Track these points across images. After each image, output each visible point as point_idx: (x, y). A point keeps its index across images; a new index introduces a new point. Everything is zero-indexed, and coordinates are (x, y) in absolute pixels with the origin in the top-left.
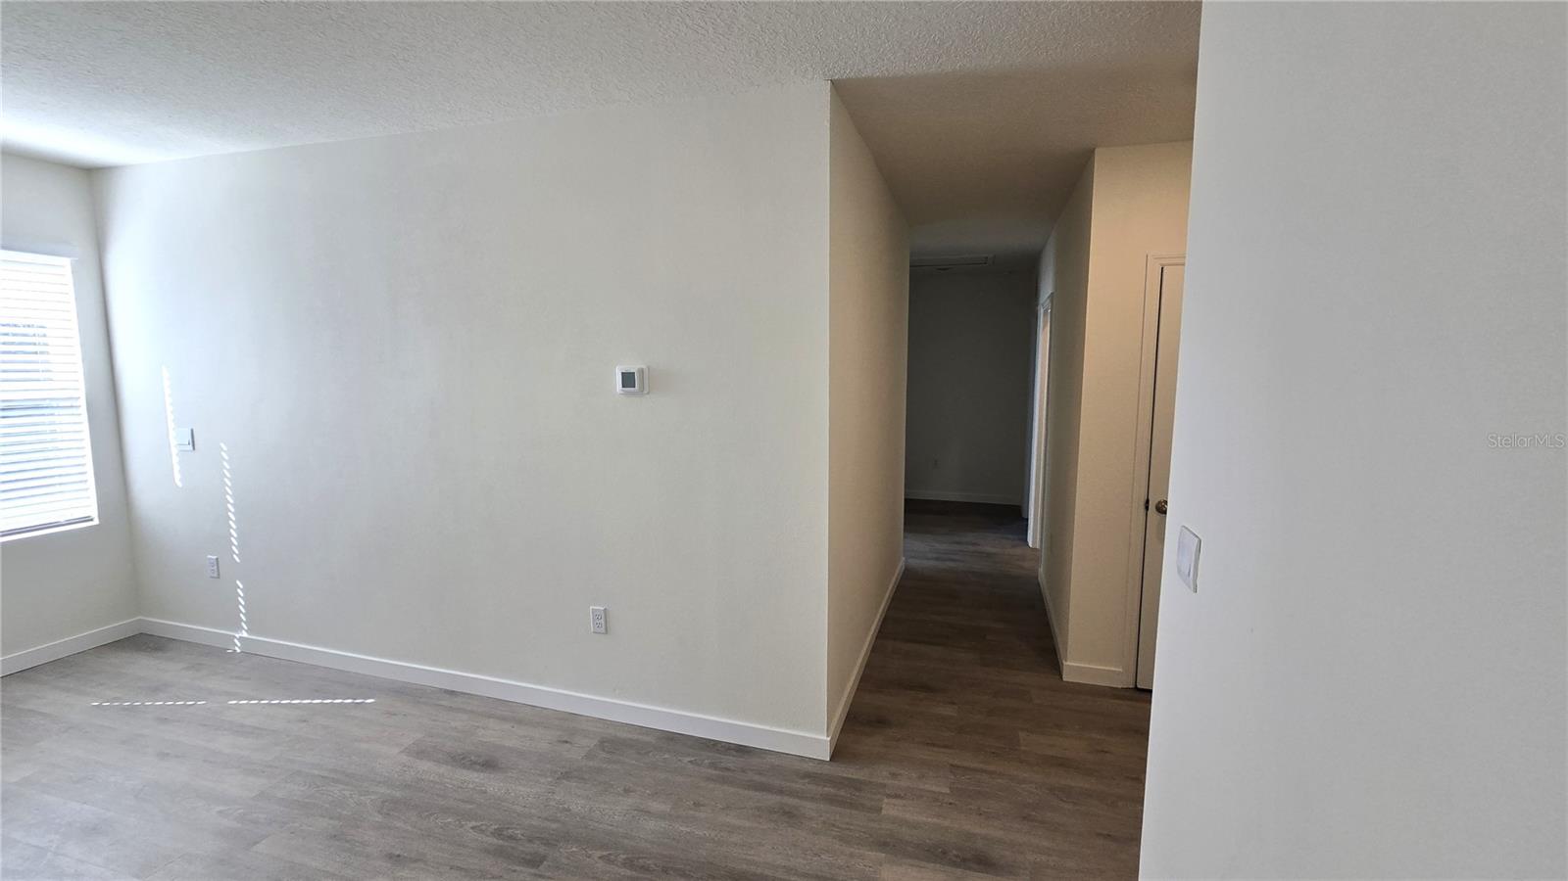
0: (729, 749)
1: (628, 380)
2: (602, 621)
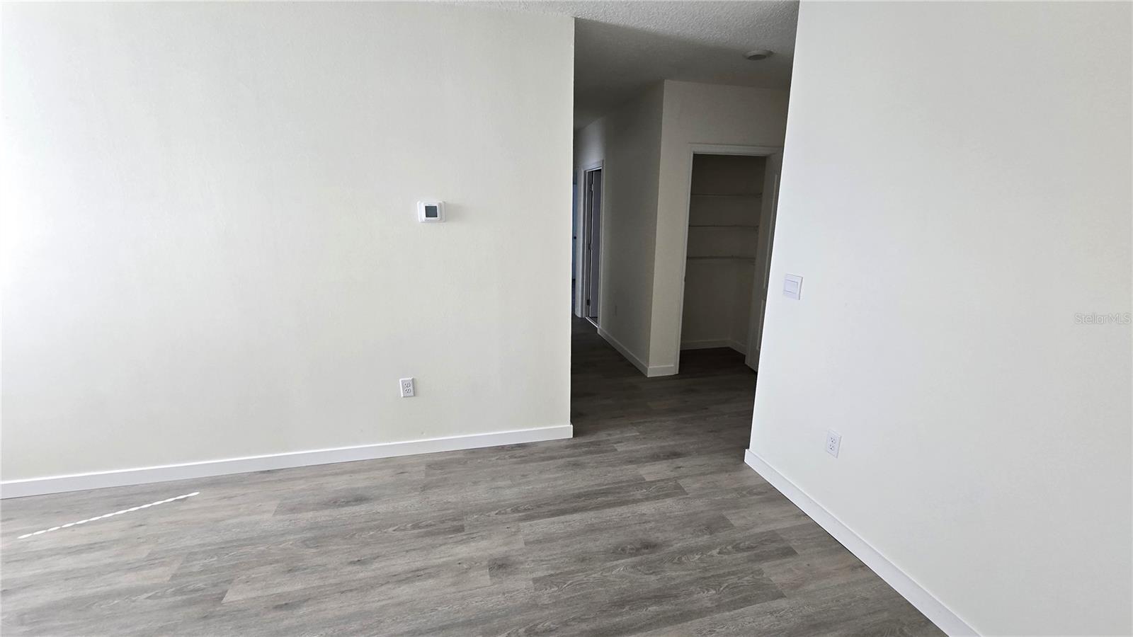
0: (512, 448)
1: (431, 212)
2: (411, 388)
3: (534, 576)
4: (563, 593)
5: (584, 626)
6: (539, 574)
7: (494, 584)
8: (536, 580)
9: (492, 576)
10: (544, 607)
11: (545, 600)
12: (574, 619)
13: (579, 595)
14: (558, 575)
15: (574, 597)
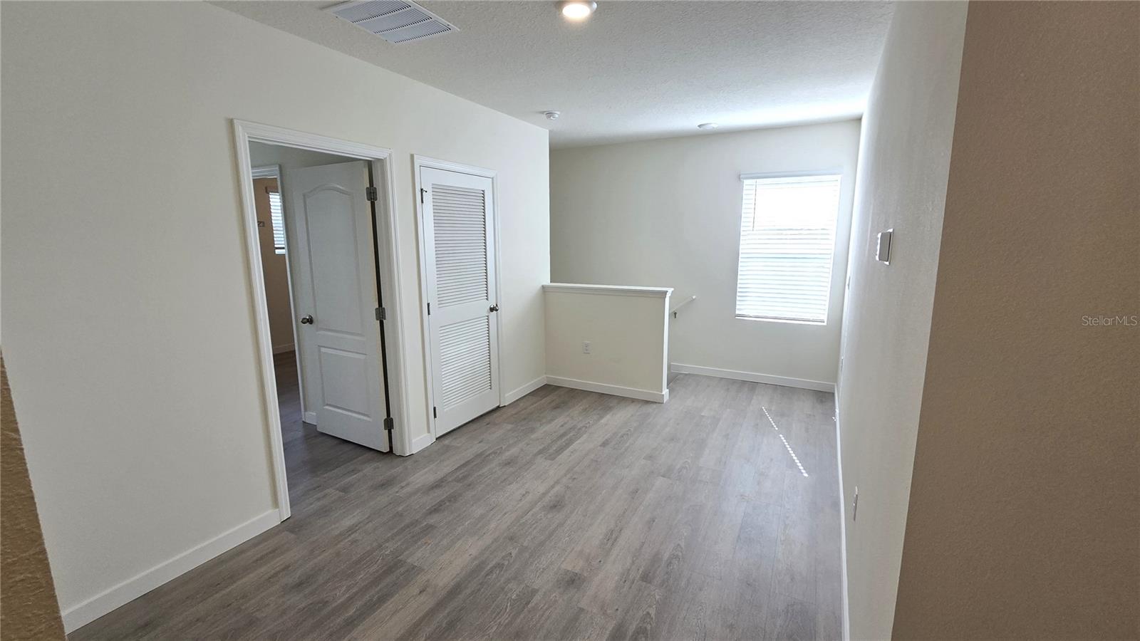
3: (539, 593)
4: (504, 599)
5: (468, 591)
6: (537, 597)
7: (559, 568)
8: (534, 592)
9: (567, 572)
10: (508, 581)
11: (512, 585)
12: (479, 590)
13: (491, 606)
14: (524, 608)
15: (493, 602)
